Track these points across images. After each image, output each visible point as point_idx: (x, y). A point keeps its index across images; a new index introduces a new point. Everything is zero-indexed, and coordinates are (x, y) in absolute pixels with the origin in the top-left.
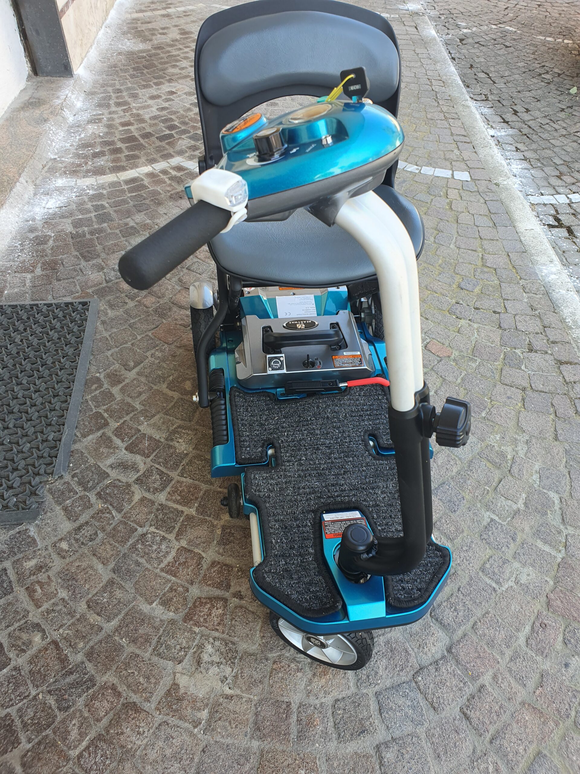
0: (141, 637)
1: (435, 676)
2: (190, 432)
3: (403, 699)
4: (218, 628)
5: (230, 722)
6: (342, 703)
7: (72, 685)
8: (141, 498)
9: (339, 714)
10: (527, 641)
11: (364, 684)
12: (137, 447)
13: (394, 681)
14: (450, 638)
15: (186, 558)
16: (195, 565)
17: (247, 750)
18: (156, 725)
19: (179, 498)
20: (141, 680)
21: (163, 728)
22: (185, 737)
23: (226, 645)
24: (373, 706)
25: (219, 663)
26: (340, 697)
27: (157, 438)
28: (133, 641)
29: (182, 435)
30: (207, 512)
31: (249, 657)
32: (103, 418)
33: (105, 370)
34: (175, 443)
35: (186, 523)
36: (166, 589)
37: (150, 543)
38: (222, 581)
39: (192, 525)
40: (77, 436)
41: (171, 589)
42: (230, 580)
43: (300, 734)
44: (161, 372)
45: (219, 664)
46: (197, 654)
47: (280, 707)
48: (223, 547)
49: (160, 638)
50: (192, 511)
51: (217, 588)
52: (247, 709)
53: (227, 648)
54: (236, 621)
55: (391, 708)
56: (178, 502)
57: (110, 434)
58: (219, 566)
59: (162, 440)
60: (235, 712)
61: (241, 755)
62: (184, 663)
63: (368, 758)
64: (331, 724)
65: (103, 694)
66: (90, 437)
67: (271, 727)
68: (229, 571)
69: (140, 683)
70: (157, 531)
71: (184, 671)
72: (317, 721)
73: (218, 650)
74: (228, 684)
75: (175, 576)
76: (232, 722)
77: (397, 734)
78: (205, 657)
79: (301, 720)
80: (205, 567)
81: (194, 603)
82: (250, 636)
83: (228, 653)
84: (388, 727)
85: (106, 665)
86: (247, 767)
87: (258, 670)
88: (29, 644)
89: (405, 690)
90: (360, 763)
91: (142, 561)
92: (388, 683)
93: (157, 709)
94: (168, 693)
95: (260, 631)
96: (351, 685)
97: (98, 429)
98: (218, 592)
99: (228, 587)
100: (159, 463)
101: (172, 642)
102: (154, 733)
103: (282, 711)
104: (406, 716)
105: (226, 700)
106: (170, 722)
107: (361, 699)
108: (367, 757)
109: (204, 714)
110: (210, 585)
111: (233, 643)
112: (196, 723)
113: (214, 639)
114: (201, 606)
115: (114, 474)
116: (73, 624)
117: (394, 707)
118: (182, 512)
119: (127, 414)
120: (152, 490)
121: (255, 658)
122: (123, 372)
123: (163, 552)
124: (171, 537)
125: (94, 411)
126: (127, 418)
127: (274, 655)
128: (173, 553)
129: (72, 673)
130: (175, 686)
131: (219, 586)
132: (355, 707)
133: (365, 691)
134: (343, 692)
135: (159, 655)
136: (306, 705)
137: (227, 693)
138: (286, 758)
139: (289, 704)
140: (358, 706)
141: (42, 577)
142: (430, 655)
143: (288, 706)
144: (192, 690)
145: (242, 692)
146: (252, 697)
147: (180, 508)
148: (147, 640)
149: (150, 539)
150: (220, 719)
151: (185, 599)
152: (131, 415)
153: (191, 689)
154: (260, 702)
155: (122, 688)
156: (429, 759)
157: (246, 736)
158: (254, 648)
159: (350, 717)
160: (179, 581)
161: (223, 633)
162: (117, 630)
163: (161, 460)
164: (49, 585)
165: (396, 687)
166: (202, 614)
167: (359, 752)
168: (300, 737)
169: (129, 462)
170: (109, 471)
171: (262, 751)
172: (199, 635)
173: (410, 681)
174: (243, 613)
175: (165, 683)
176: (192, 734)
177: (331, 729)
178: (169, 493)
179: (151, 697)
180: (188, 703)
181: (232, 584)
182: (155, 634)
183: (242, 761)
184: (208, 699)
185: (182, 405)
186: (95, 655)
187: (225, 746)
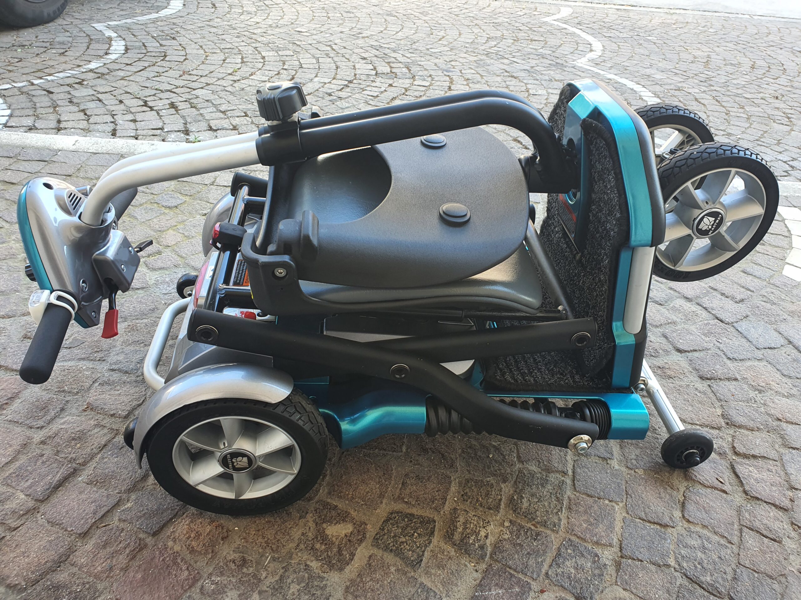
2: (462, 519)
29: (468, 531)
34: (488, 542)
59: (484, 566)
163: (532, 562)
185: (395, 536)
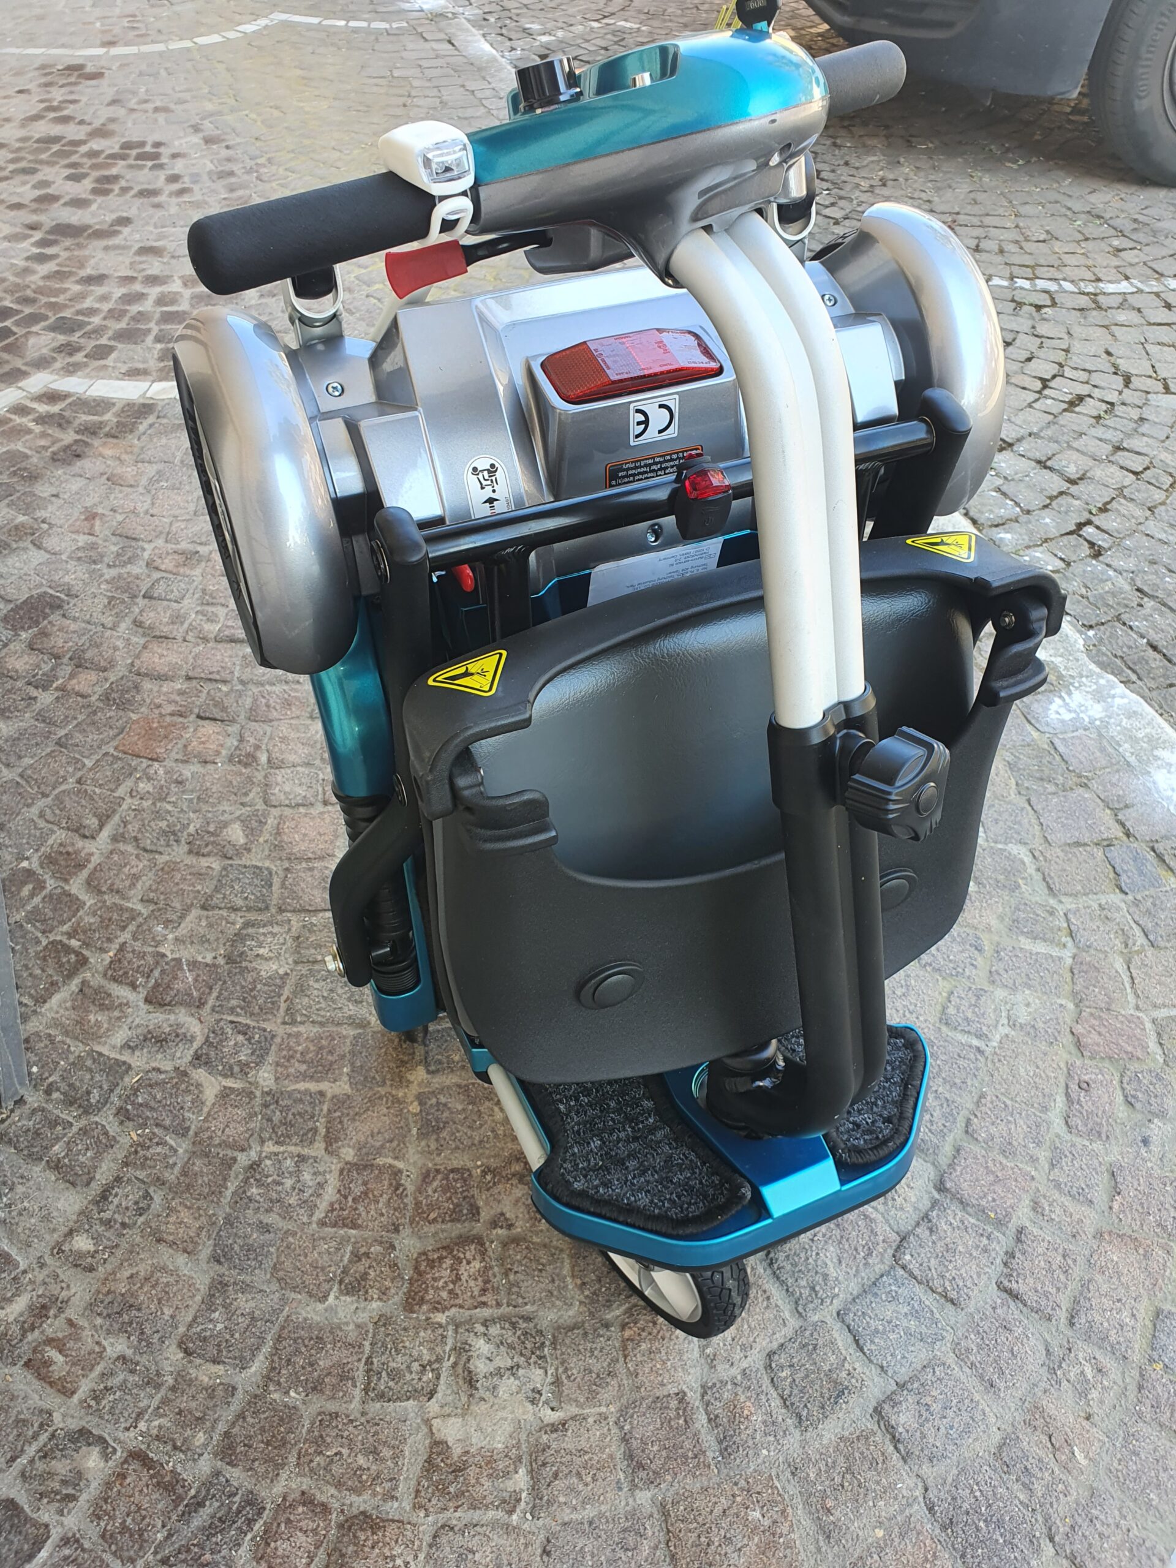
0: (329, 1374)
1: (934, 1243)
2: (276, 929)
3: (891, 1307)
4: (484, 1299)
5: (578, 1474)
6: (783, 1356)
7: (209, 1531)
8: (221, 1091)
9: (786, 1378)
10: (1067, 1122)
11: (811, 1306)
12: (172, 989)
13: (863, 1279)
14: (933, 1164)
15: (365, 1183)
16: (390, 1191)
17: (631, 1515)
18: (427, 1539)
19: (304, 1067)
20: (361, 1461)
21: (443, 1540)
22: (498, 1539)
23: (514, 1328)
24: (842, 1339)
25: (512, 1368)
26: (775, 1345)
27: (209, 959)
28: (314, 1389)
29: (262, 938)
30: (374, 1078)
31: (570, 1334)
32: (68, 950)
33: (37, 850)
35: (338, 1114)
36: (346, 1259)
37: (275, 1177)
38: (457, 1205)
39: (352, 1113)
40: (26, 1005)
41: (357, 1257)
42: (473, 1196)
43: (725, 1444)
44: (165, 823)
45: (513, 1370)
46: (460, 1369)
47: (667, 1408)
48: (434, 1137)
49: (369, 1361)
50: (342, 1087)
51: (452, 1221)
52: (603, 1435)
53: (519, 1333)
54: (516, 1272)
55: (877, 1331)
56: (304, 1077)
57: (97, 981)
58: (439, 1177)
59: (221, 961)
60: (582, 1452)
61: (625, 1530)
62: (439, 1395)
63: (867, 1439)
64: (776, 1402)
65: (288, 1521)
66: (55, 999)
67: (664, 1453)
68: (465, 1181)
69: (360, 1468)
70: (282, 1149)
71: (447, 1410)
72: (749, 1407)
73: (502, 1343)
74: (546, 1402)
75: (355, 1226)
76: (583, 1472)
77: (903, 1374)
78: (481, 1367)
79: (717, 1416)
80: (410, 1188)
81: (416, 1268)
82: (555, 1293)
83: (523, 1343)
84: (882, 1367)
85: (272, 1460)
86: (646, 1547)
87: (596, 1353)
88: (78, 1477)
89: (888, 1289)
90: (857, 1455)
91: (271, 1219)
92: (854, 1287)
93: (417, 1507)
94: (430, 1465)
95: (573, 1276)
96: (787, 1315)
97: (71, 975)
98: (457, 1229)
99: (475, 1211)
100: (232, 1010)
101: (398, 1362)
102: (429, 1556)
103: (672, 1414)
104: (908, 1333)
105: (554, 1435)
106: (455, 1522)
107: (816, 1335)
108: (864, 1437)
109: (521, 1479)
110: (435, 1220)
111: (528, 1319)
112: (510, 1504)
113: (485, 1323)
114: (432, 1268)
115: (138, 1060)
116: (165, 1401)
117: (881, 1328)
118: (322, 1093)
119: (123, 928)
120: (236, 1069)
121: (581, 1331)
122: (80, 843)
123: (310, 1187)
124: (318, 1148)
125: (44, 942)
126: (125, 936)
127: (618, 1312)
128: (333, 1182)
129: (201, 1504)
130: (439, 1446)
131: (455, 1216)
132: (809, 1354)
133: (816, 1318)
134: (778, 1335)
135: (381, 1396)
136: (714, 1385)
137: (551, 1421)
138: (714, 1500)
139: (681, 1396)
140: (815, 1349)
141: (53, 1327)
142: (910, 1209)
143: (681, 1401)
144: (477, 1441)
145: (581, 1407)
146: (603, 1409)
147: (312, 1086)
148: (345, 1376)
149: (272, 1169)
150: (556, 1476)
151: (394, 1266)
152: (132, 928)
153: (474, 1441)
154: (623, 1412)
155: (327, 1494)
156: (977, 1397)
157: (620, 1489)
158: (571, 1313)
159: (807, 1376)
160: (367, 1234)
161: (499, 1305)
162: (269, 1377)
163: (234, 1003)
164: (78, 1339)
165: (870, 1288)
166: (441, 1284)
167: (846, 1434)
168: (726, 1449)
169: (165, 1025)
170: (125, 1057)
171: (663, 1505)
172: (451, 1328)
173: (892, 1267)
174: (525, 1252)
175: (415, 1447)
176: (508, 1529)
177: (780, 1413)
178: (277, 1064)
179: (396, 1488)
180: (478, 1470)
181: (481, 1204)
182: (355, 1358)
183: (631, 1540)
184: (518, 1446)
186: (240, 1449)
187: (586, 1526)
